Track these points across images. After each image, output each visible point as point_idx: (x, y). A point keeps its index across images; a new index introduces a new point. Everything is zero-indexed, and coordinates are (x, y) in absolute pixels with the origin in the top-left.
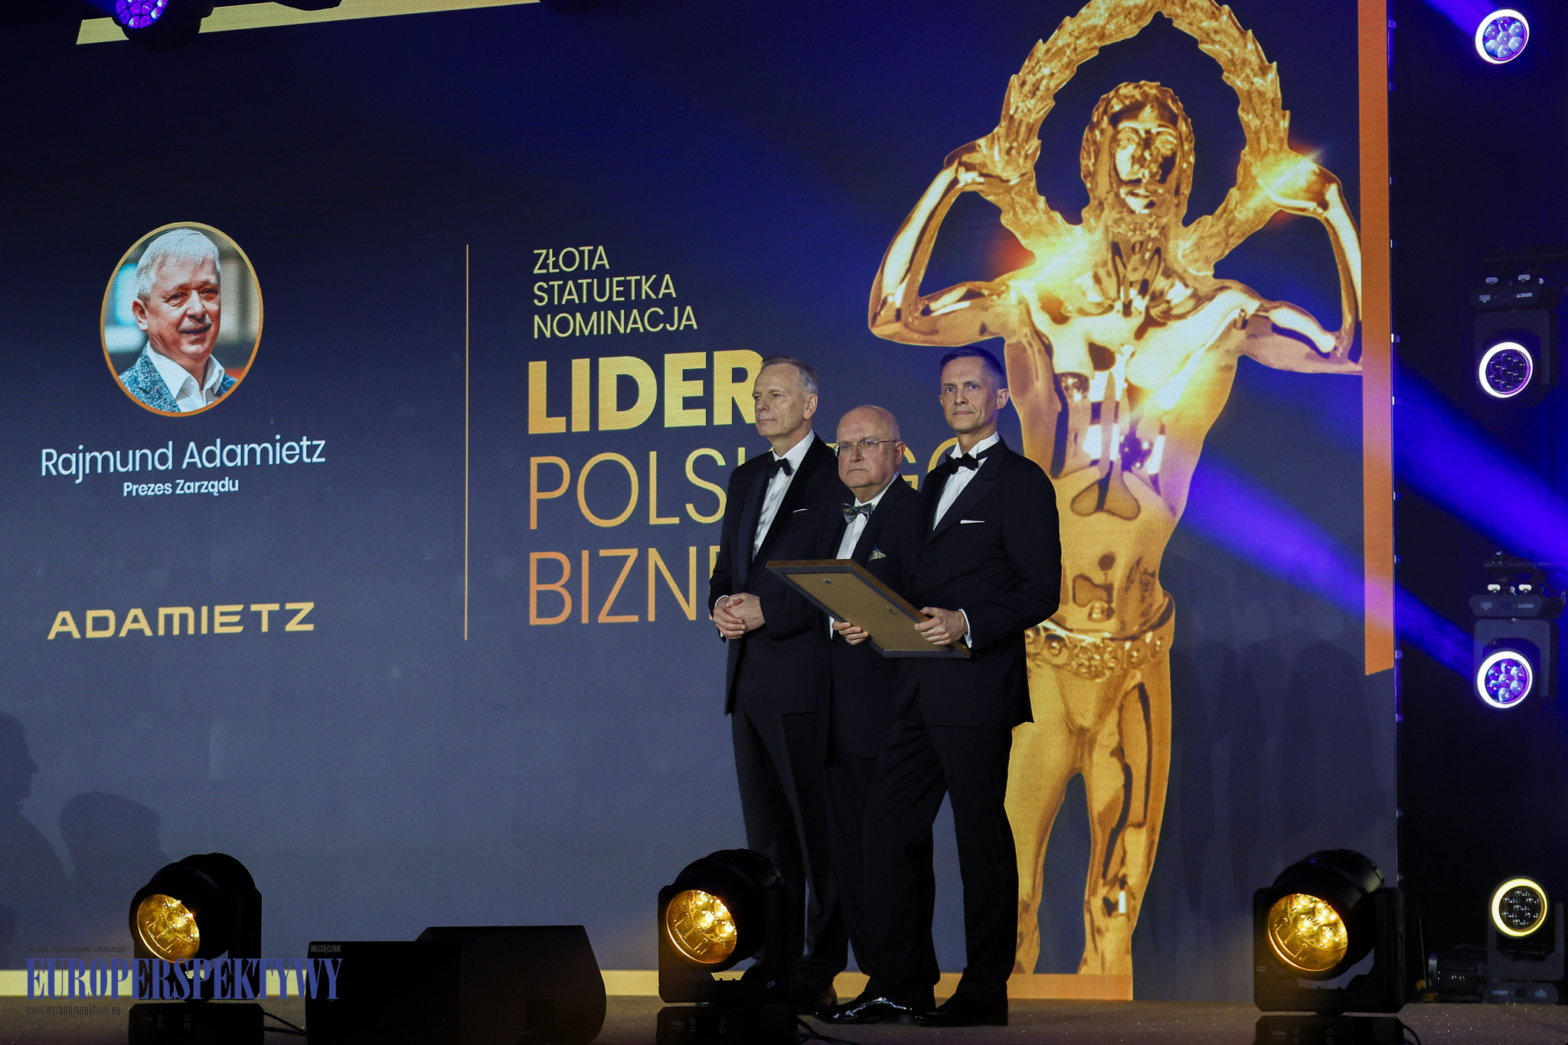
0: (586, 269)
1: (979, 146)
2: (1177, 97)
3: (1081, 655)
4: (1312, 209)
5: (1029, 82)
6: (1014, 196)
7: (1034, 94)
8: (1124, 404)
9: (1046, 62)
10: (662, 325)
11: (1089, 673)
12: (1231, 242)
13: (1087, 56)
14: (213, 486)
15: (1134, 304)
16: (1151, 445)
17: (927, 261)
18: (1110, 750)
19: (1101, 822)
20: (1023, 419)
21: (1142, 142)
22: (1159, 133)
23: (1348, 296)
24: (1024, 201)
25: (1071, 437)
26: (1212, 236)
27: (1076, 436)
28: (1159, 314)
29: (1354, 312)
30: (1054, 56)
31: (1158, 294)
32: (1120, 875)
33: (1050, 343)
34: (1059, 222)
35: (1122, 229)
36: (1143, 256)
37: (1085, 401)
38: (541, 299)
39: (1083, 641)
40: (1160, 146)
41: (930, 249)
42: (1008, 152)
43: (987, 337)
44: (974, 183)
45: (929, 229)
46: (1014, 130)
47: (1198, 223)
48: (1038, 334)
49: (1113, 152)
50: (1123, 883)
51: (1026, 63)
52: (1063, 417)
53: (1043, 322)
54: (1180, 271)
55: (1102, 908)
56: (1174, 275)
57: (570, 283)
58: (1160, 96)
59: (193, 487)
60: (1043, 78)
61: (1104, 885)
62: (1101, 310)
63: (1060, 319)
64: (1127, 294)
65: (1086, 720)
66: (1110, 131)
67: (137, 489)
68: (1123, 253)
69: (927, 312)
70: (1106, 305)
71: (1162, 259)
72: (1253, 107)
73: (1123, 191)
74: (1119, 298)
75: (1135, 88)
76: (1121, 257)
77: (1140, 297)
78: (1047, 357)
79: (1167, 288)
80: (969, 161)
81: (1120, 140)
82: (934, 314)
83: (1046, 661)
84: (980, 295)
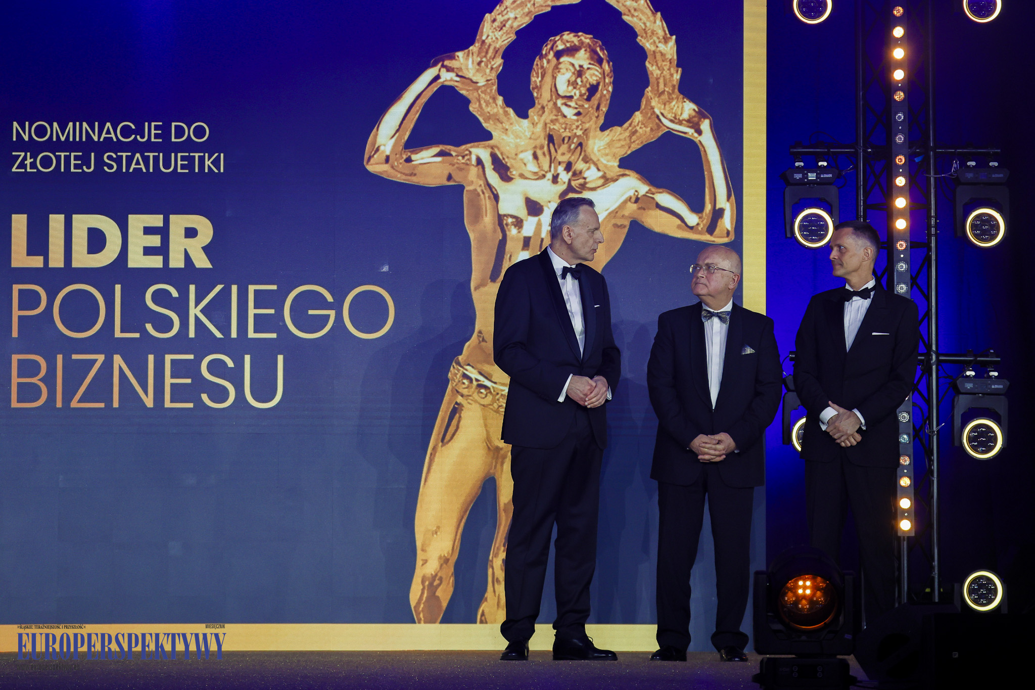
1: (458, 57)
2: (604, 47)
3: (501, 400)
4: (690, 134)
5: (498, 20)
6: (480, 93)
7: (501, 29)
8: (547, 242)
9: (512, 9)
12: (632, 146)
13: (542, 10)
15: (560, 177)
17: (412, 126)
19: (505, 510)
21: (576, 72)
22: (588, 69)
23: (710, 192)
24: (488, 98)
25: (507, 256)
26: (620, 140)
27: (511, 256)
28: (577, 185)
29: (713, 203)
30: (518, 6)
33: (497, 192)
34: (512, 115)
35: (556, 126)
36: (570, 146)
37: (520, 235)
39: (502, 390)
40: (588, 77)
41: (415, 119)
42: (479, 64)
43: (452, 183)
44: (451, 80)
45: (415, 105)
46: (485, 50)
47: (611, 131)
48: (489, 187)
49: (555, 75)
51: (498, 7)
52: (503, 243)
53: (493, 179)
54: (595, 159)
55: (501, 566)
56: (591, 162)
58: (592, 45)
60: (509, 19)
61: (504, 551)
62: (536, 177)
63: (506, 178)
64: (556, 169)
66: (554, 61)
68: (556, 142)
69: (409, 160)
70: (540, 174)
71: (583, 150)
72: (656, 62)
73: (559, 102)
74: (550, 171)
75: (575, 36)
76: (554, 144)
77: (565, 172)
78: (495, 203)
79: (584, 169)
80: (450, 65)
81: (560, 69)
82: (413, 163)
83: (476, 401)
84: (451, 155)
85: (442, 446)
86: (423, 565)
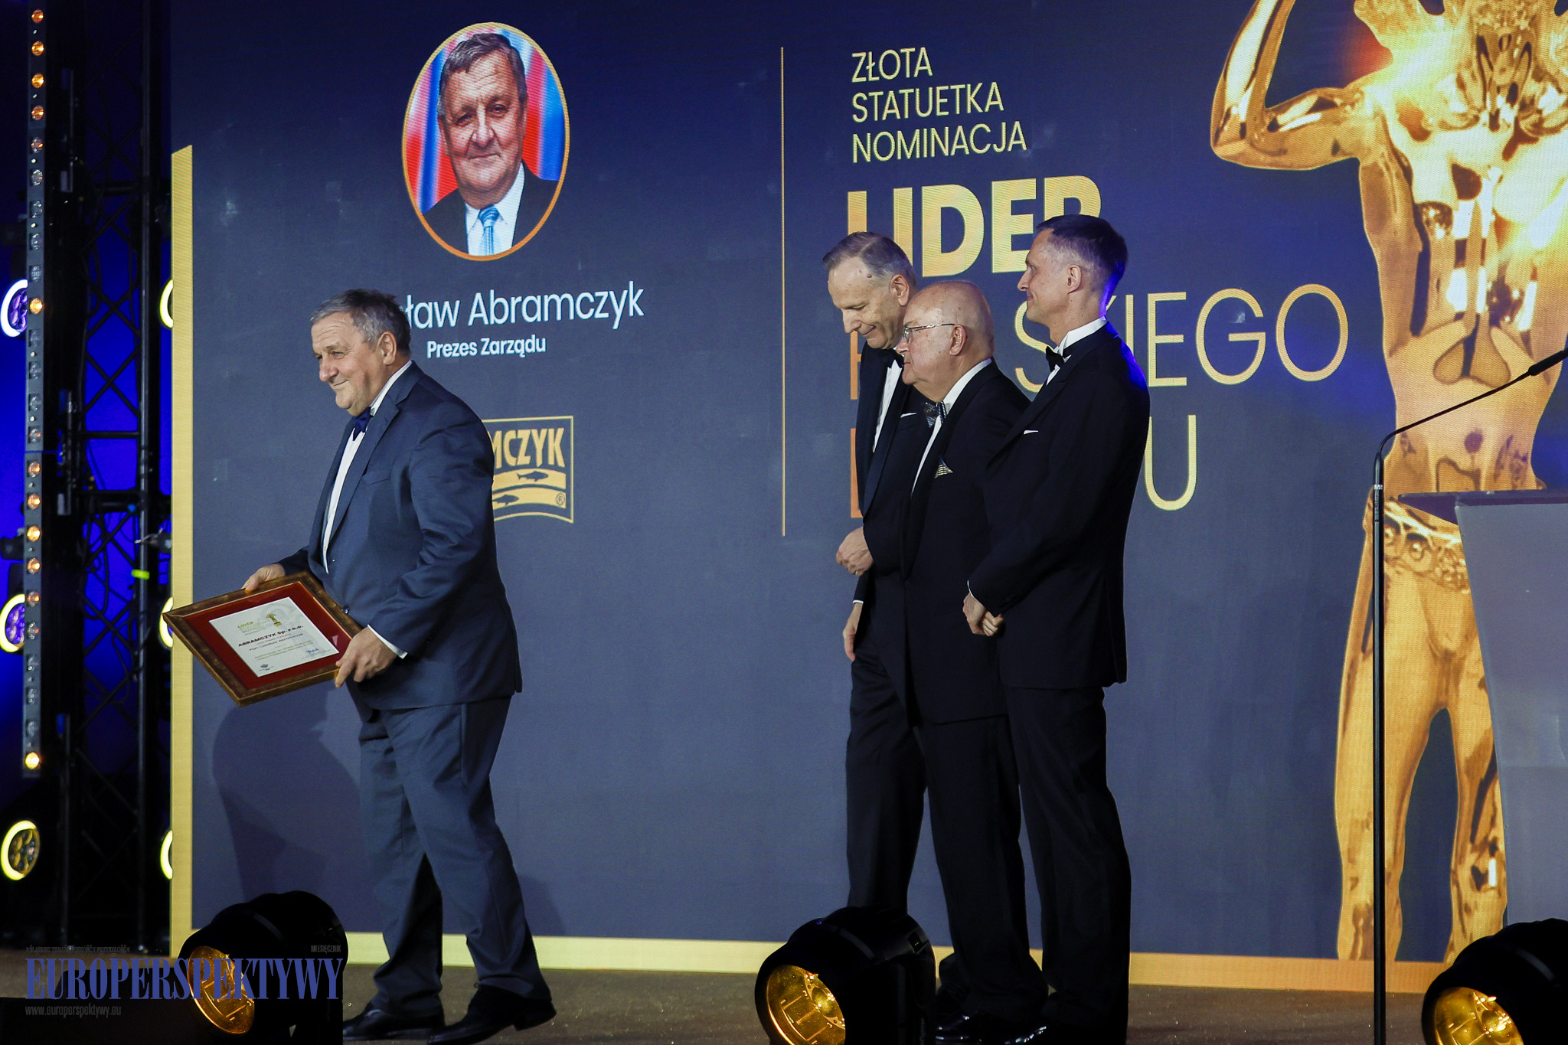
0: (908, 76)
3: (1446, 560)
8: (1492, 244)
10: (989, 146)
11: (1454, 582)
14: (519, 346)
15: (1502, 116)
16: (1522, 293)
17: (1274, 62)
18: (1479, 680)
19: (1468, 772)
20: (1381, 261)
25: (1433, 283)
27: (1439, 281)
28: (1529, 127)
31: (1528, 102)
32: (1490, 838)
33: (1409, 163)
34: (1419, 11)
35: (1488, 19)
36: (1512, 53)
37: (1449, 238)
38: (860, 114)
39: (1446, 541)
43: (1340, 158)
45: (1275, 22)
48: (1396, 154)
50: (1493, 849)
52: (1424, 258)
53: (1401, 138)
54: (1552, 72)
55: (1471, 881)
56: (1547, 77)
57: (891, 94)
59: (495, 348)
61: (1473, 851)
62: (1465, 123)
63: (1420, 134)
64: (1493, 104)
65: (1452, 643)
67: (441, 350)
68: (1489, 50)
69: (1274, 126)
70: (1471, 117)
71: (1533, 57)
74: (1485, 107)
76: (1487, 55)
77: (1508, 105)
78: (1406, 183)
79: (1538, 94)
82: (1282, 130)
83: (1406, 567)
84: (1332, 105)
85: (1364, 659)
86: (1353, 888)
